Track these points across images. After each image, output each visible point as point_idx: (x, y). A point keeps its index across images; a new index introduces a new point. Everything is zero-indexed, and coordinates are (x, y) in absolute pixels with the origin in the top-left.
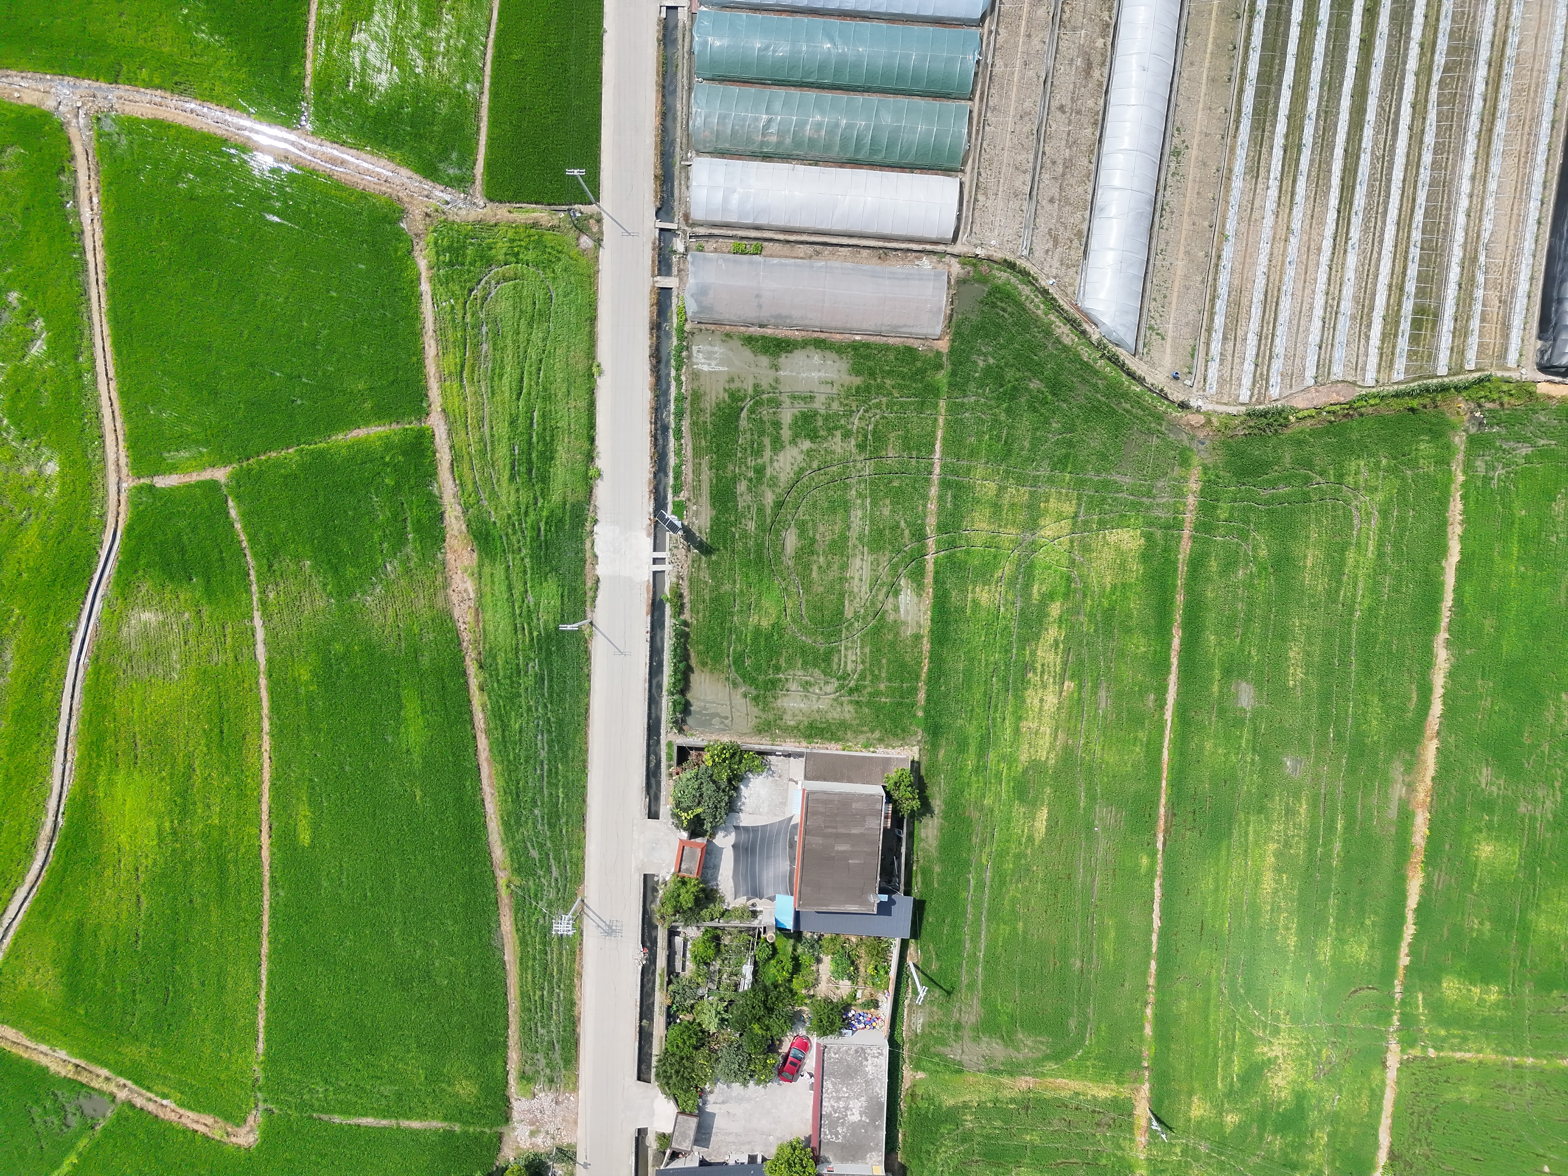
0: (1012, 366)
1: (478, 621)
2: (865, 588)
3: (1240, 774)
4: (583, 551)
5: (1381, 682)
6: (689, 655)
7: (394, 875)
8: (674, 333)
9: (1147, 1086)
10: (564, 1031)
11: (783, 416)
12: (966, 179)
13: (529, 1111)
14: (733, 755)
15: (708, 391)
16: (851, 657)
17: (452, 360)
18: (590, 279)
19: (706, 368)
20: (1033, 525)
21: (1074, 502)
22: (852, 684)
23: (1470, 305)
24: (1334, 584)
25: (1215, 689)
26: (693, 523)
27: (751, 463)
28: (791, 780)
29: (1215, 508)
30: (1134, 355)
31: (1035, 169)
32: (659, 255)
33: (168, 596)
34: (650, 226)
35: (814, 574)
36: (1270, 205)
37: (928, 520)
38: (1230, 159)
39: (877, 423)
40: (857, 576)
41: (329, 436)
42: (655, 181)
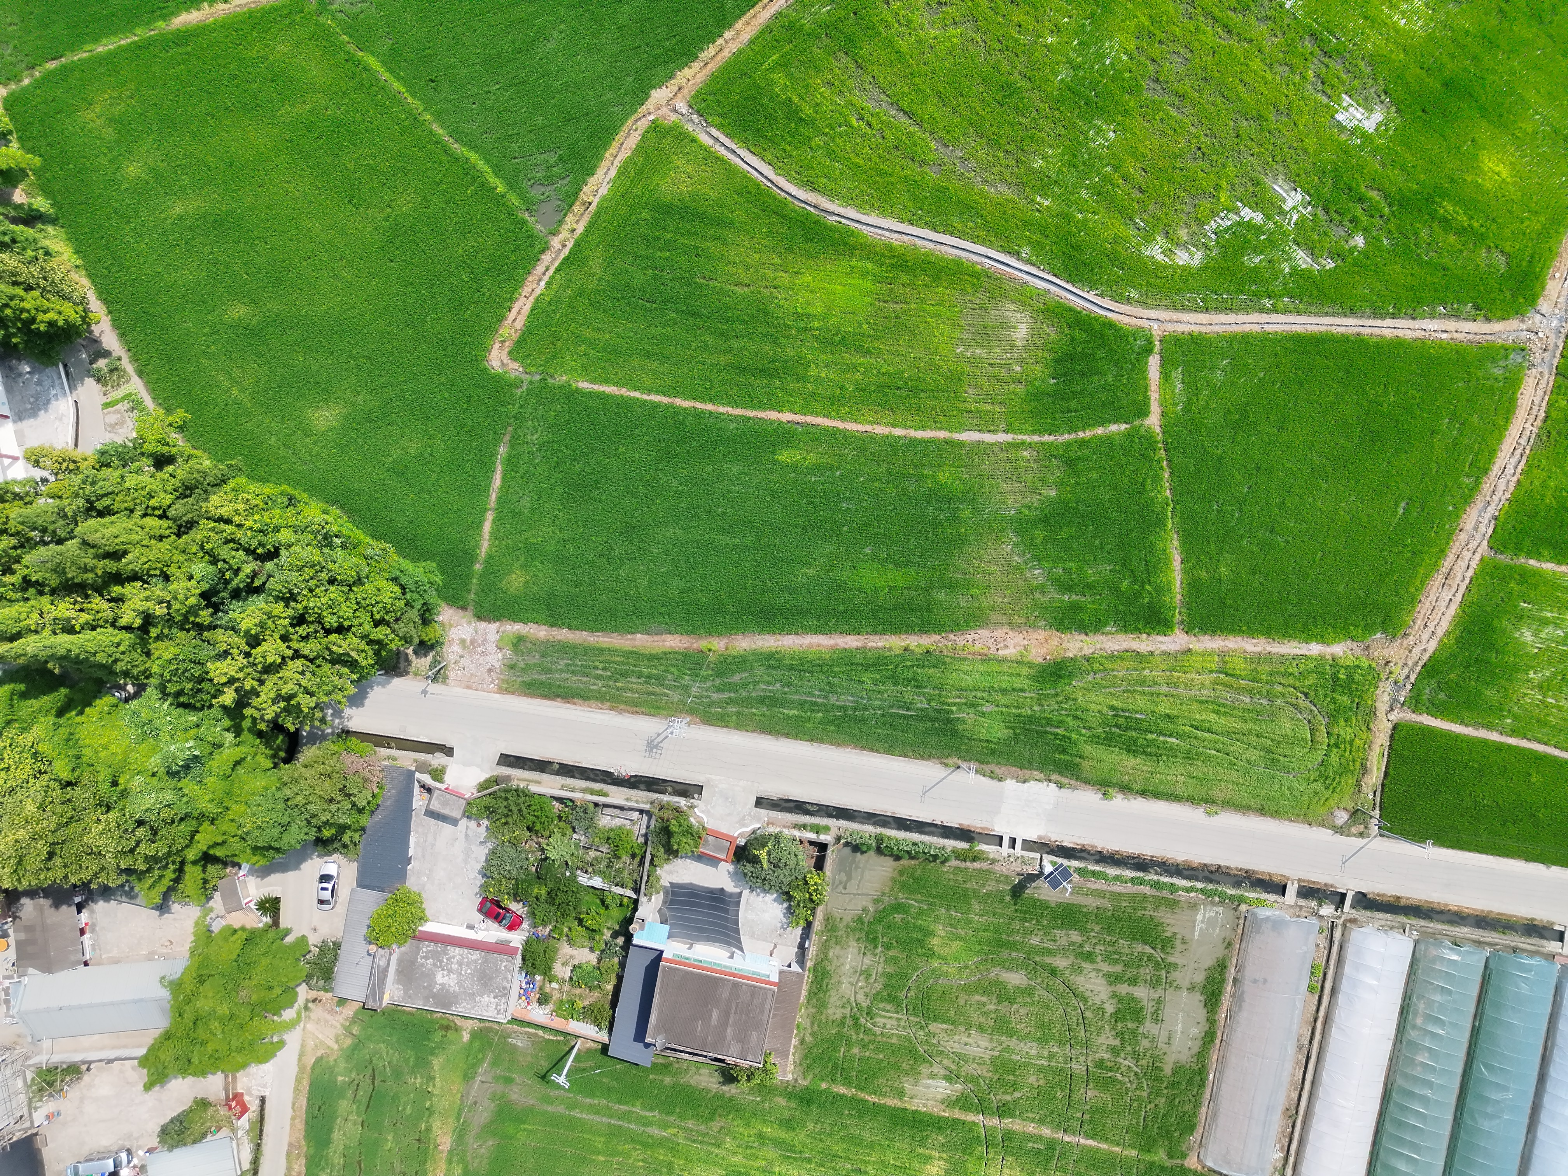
1: (974, 654)
2: (957, 1048)
4: (1030, 767)
6: (912, 859)
8: (1239, 892)
10: (559, 686)
11: (1142, 988)
13: (485, 640)
14: (812, 901)
15: (1176, 916)
16: (889, 1023)
17: (1239, 665)
18: (1304, 817)
19: (1199, 917)
22: (862, 1021)
27: (1100, 949)
28: (774, 946)
32: (1319, 889)
33: (1040, 354)
34: (1350, 885)
35: (977, 997)
37: (1018, 1121)
39: (1122, 1083)
40: (970, 1040)
41: (1177, 532)
42: (1394, 896)
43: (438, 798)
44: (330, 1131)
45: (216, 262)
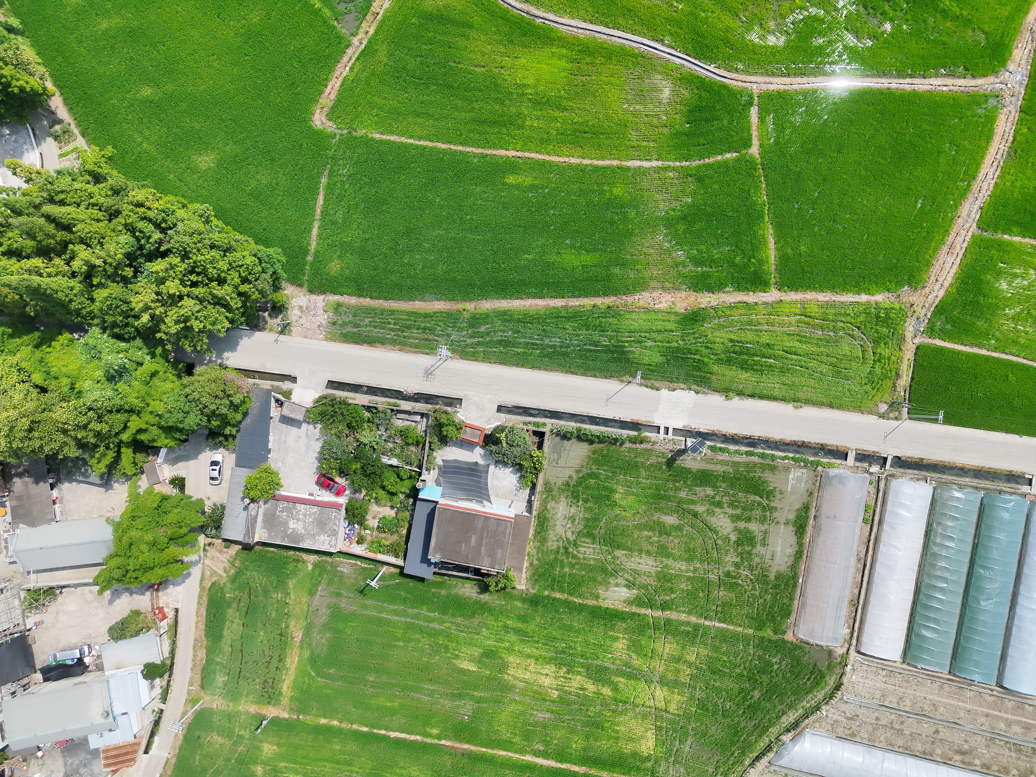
0: (771, 681)
1: (639, 308)
2: (634, 566)
4: (678, 382)
6: (601, 444)
7: (479, 235)
8: (817, 459)
9: (286, 716)
10: (366, 335)
11: (754, 524)
12: (898, 665)
13: (316, 306)
14: (536, 469)
15: (776, 476)
16: (588, 551)
17: (814, 310)
18: (859, 408)
19: (791, 476)
20: (663, 682)
21: (676, 712)
22: (570, 550)
26: (688, 456)
27: (725, 499)
28: (512, 502)
30: (769, 763)
31: (899, 710)
32: (870, 455)
33: (678, 107)
34: (890, 452)
35: (646, 533)
37: (674, 613)
39: (742, 586)
40: (642, 561)
41: (772, 224)
42: (919, 458)
43: (287, 407)
44: (222, 629)
45: (132, 59)
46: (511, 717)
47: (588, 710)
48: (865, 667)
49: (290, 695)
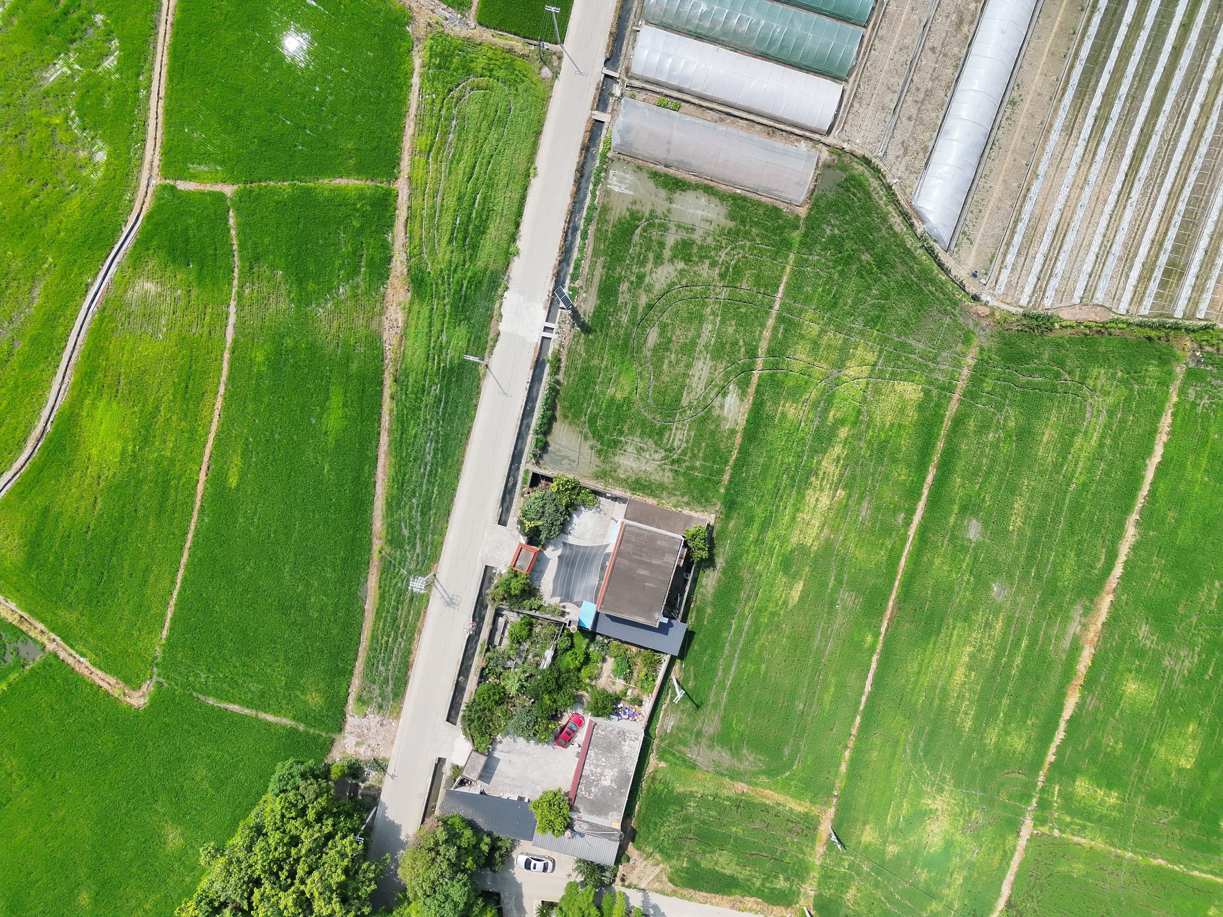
0: (852, 239)
1: (400, 345)
2: (702, 385)
3: (956, 589)
4: (492, 310)
5: (1080, 542)
6: (556, 407)
7: (295, 525)
8: (598, 157)
9: (832, 810)
10: (399, 671)
11: (667, 239)
12: (848, 88)
13: (359, 726)
14: (574, 488)
15: (614, 207)
16: (679, 436)
17: (424, 141)
18: (544, 101)
19: (616, 189)
20: (840, 365)
21: (876, 353)
22: (675, 457)
23: (1210, 269)
24: (1061, 460)
25: (952, 520)
26: (581, 307)
27: (635, 269)
28: (613, 519)
29: (982, 381)
30: (947, 251)
31: (902, 91)
32: (600, 95)
33: (168, 274)
34: (598, 70)
35: (665, 367)
36: (1076, 159)
37: (761, 344)
38: (1052, 117)
39: (739, 260)
40: (697, 375)
41: (318, 179)
42: (610, 37)
43: (469, 774)
44: (724, 875)
46: (861, 547)
47: (864, 457)
48: (847, 127)
49: (808, 804)
